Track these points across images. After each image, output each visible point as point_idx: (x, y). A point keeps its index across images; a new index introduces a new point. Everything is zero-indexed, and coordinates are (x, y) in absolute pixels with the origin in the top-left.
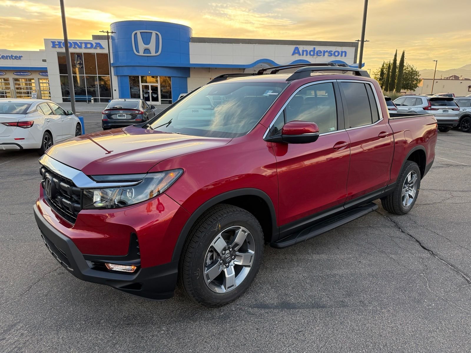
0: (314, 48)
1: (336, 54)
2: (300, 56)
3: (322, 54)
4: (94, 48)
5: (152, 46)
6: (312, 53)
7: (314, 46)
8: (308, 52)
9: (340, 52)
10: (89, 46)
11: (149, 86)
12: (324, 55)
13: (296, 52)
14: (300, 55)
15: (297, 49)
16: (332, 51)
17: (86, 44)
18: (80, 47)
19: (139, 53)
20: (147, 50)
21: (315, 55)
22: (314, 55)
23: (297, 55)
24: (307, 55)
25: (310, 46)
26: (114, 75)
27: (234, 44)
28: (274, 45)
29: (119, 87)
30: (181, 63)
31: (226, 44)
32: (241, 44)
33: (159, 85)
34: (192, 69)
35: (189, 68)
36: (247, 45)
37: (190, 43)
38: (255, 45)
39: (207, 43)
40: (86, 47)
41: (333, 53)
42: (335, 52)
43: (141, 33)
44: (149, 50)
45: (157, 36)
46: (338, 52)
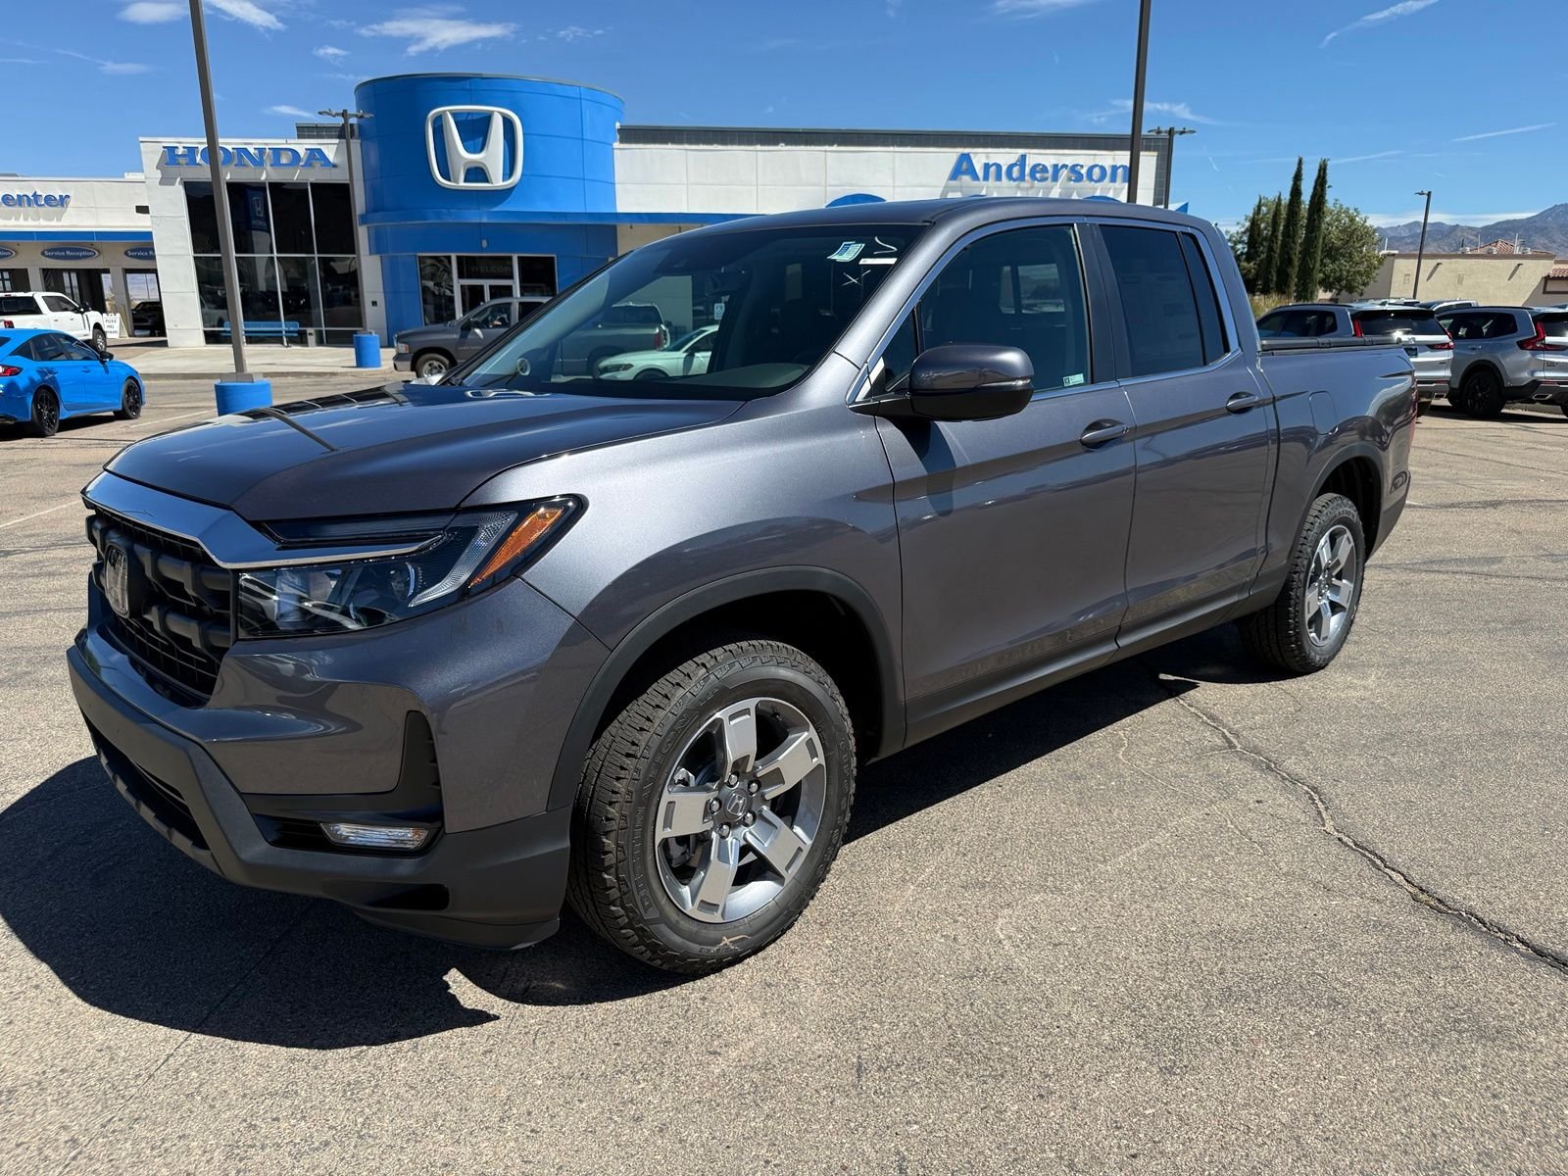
0: (1024, 157)
1: (1096, 172)
2: (976, 182)
3: (1049, 175)
4: (302, 166)
5: (493, 155)
6: (1016, 173)
8: (1004, 169)
9: (1109, 171)
10: (286, 159)
11: (482, 286)
12: (1055, 178)
13: (965, 166)
14: (975, 177)
15: (966, 157)
16: (1082, 166)
17: (277, 152)
18: (259, 164)
19: (451, 181)
20: (477, 173)
21: (1027, 178)
22: (1022, 178)
23: (966, 178)
24: (999, 178)
25: (1007, 150)
26: (371, 254)
27: (759, 147)
28: (891, 149)
29: (385, 292)
30: (588, 211)
31: (735, 147)
32: (782, 147)
33: (516, 284)
34: (622, 229)
35: (614, 228)
36: (802, 147)
37: (616, 145)
38: (827, 148)
39: (670, 146)
40: (276, 163)
41: (1084, 171)
42: (1091, 169)
43: (454, 114)
44: (483, 170)
45: (508, 124)
46: (1102, 168)
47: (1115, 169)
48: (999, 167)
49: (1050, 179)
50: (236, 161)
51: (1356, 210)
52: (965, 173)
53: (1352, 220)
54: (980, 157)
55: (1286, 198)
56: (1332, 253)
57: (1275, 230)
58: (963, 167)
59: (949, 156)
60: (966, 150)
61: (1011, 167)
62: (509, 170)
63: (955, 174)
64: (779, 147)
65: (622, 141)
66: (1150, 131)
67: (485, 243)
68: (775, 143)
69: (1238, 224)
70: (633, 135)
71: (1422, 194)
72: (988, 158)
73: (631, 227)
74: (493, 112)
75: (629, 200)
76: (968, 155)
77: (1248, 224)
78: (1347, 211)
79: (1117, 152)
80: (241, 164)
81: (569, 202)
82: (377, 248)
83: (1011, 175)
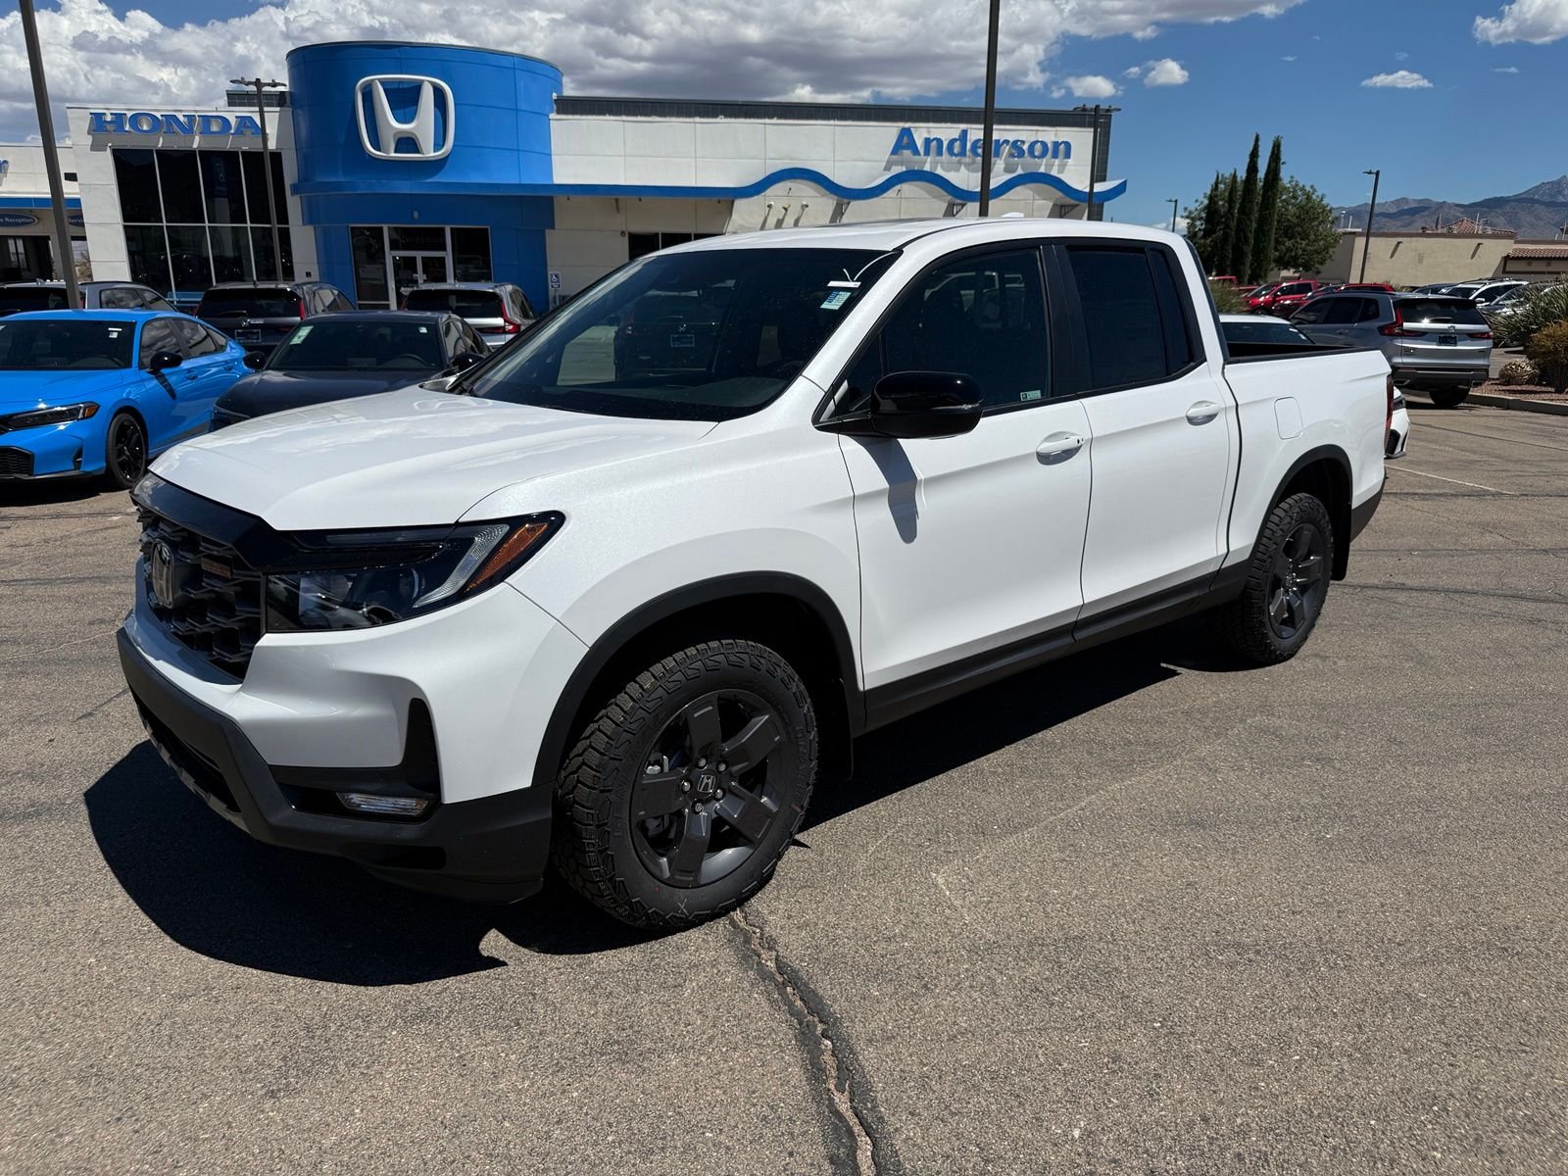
0: (964, 133)
1: (1038, 148)
2: (916, 157)
4: (232, 134)
5: (423, 124)
6: (957, 148)
7: (963, 126)
8: (945, 144)
9: (1050, 146)
10: (216, 127)
11: (415, 258)
12: (996, 155)
13: (905, 140)
14: (917, 152)
15: (906, 132)
16: (1023, 142)
17: (207, 120)
18: (188, 132)
19: (382, 151)
20: (408, 143)
21: (968, 153)
22: (963, 153)
23: (907, 153)
24: (940, 153)
25: (949, 125)
26: (304, 224)
27: (697, 119)
28: (832, 122)
29: (319, 263)
30: (523, 182)
31: (673, 119)
32: (721, 119)
33: (448, 256)
34: (560, 201)
35: (550, 200)
36: (742, 120)
37: (553, 116)
38: (767, 121)
39: (608, 117)
40: (207, 131)
41: (1025, 147)
42: (1033, 145)
43: (383, 83)
44: (413, 139)
45: (439, 93)
46: (1044, 144)
47: (1056, 145)
48: (939, 141)
50: (165, 129)
51: (1312, 187)
52: (906, 148)
53: (1309, 198)
54: (921, 132)
55: (1242, 175)
56: (1288, 231)
57: (1231, 207)
58: (905, 142)
59: (889, 131)
60: (907, 125)
61: (952, 142)
62: (439, 143)
63: (897, 149)
64: (718, 120)
65: (559, 112)
67: (416, 215)
68: (715, 115)
69: (1197, 201)
70: (570, 106)
71: (1370, 173)
72: (929, 132)
73: (568, 199)
74: (423, 81)
75: (566, 171)
76: (909, 129)
77: (1206, 202)
78: (1303, 189)
79: (1058, 128)
80: (170, 133)
81: (502, 173)
82: (310, 218)
83: (953, 150)
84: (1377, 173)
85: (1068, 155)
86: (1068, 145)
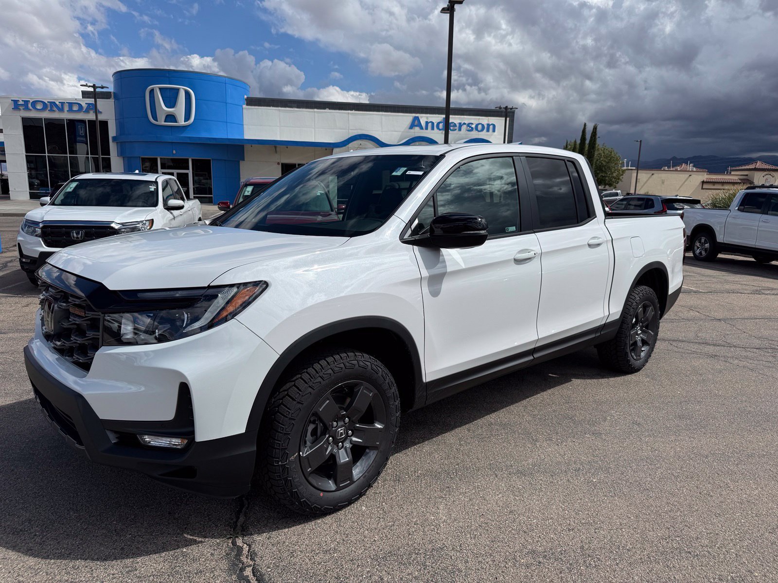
1: (480, 127)
2: (422, 131)
3: (457, 128)
4: (83, 112)
5: (180, 110)
6: (441, 126)
8: (435, 124)
9: (486, 126)
10: (75, 108)
11: (173, 173)
12: (460, 129)
13: (416, 123)
14: (421, 128)
15: (417, 118)
16: (473, 124)
17: (71, 104)
18: (61, 110)
19: (157, 121)
20: (171, 117)
23: (417, 129)
24: (433, 128)
25: (437, 115)
26: (118, 156)
27: (316, 110)
28: (381, 113)
30: (229, 137)
31: (304, 110)
32: (327, 110)
33: (190, 172)
34: (247, 148)
35: (243, 146)
36: (337, 111)
37: (245, 106)
38: (350, 112)
39: (271, 108)
40: (71, 110)
41: (473, 126)
42: (477, 125)
43: (160, 89)
44: (173, 116)
45: (188, 95)
46: (483, 126)
47: (488, 125)
48: (433, 123)
49: (457, 130)
50: (49, 109)
52: (416, 126)
54: (424, 118)
56: (601, 168)
58: (415, 123)
59: (408, 118)
60: (417, 115)
61: (438, 124)
62: (187, 117)
63: (412, 126)
64: (326, 111)
65: (247, 105)
66: (496, 108)
67: (174, 152)
68: (325, 108)
70: (253, 102)
71: (637, 141)
72: (427, 118)
73: (252, 146)
74: (180, 88)
75: (250, 134)
76: (418, 117)
78: (608, 149)
79: (489, 118)
80: (52, 110)
81: (220, 133)
82: (121, 154)
83: (439, 126)
84: (641, 141)
85: (494, 131)
86: (494, 126)
